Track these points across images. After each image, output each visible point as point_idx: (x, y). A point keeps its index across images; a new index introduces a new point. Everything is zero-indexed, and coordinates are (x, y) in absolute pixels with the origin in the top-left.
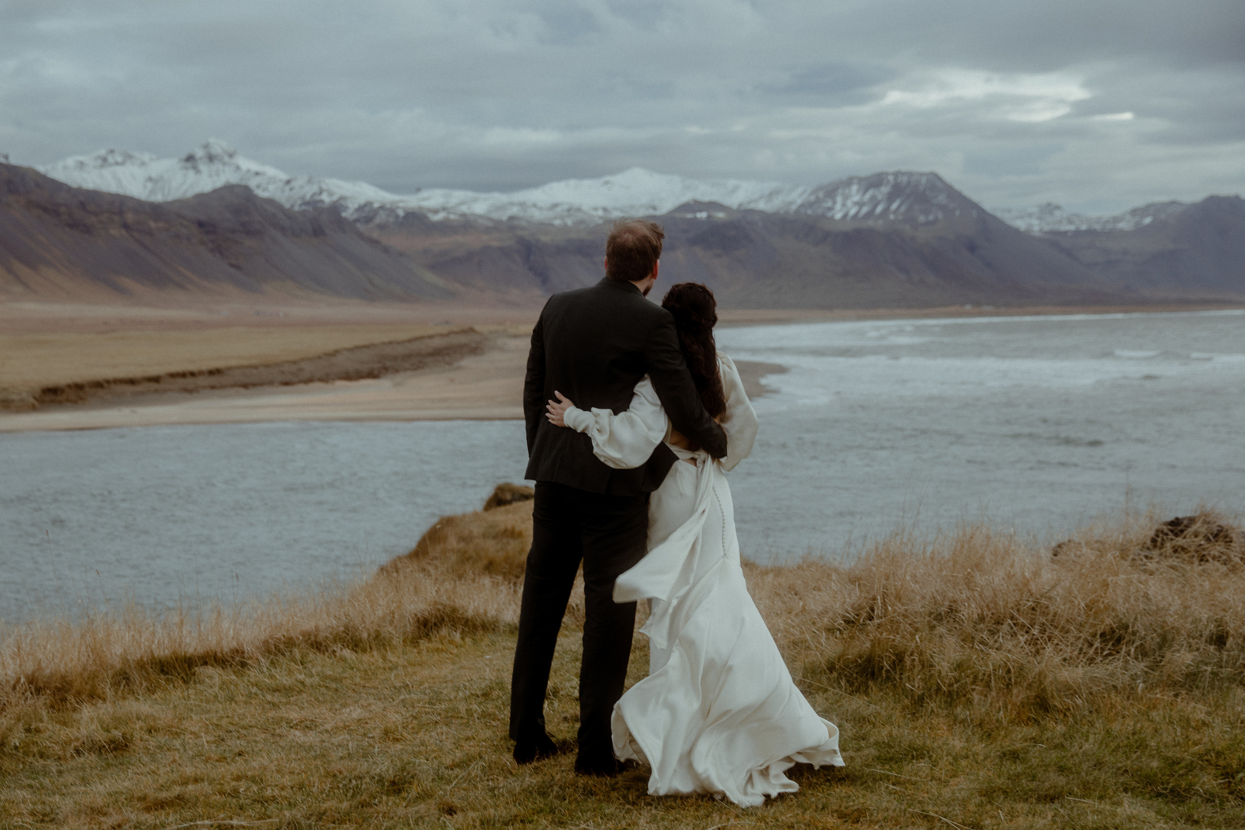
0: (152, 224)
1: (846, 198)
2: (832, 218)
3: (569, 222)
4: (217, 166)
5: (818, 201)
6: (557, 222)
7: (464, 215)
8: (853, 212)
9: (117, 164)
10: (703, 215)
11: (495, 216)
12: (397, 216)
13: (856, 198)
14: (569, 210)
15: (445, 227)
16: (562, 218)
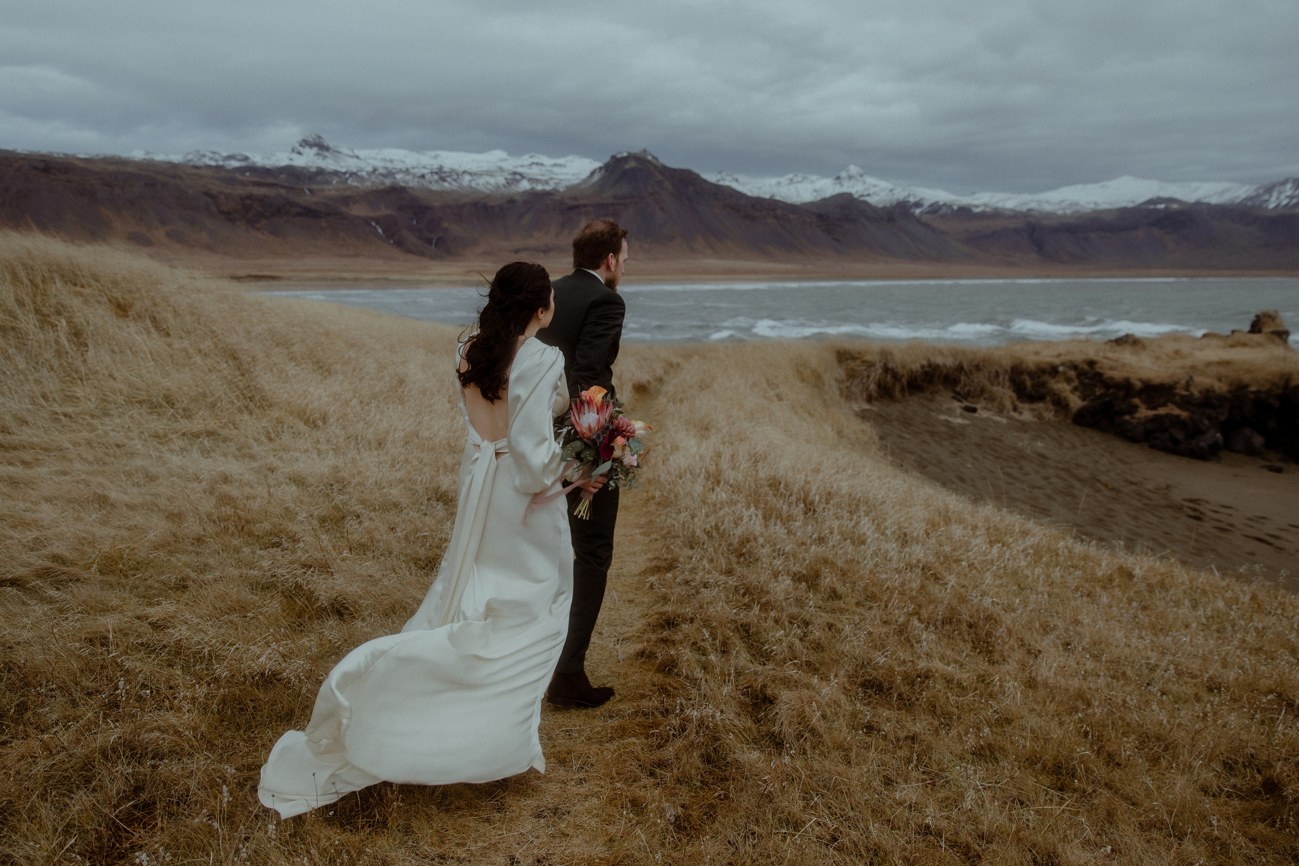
0: (791, 216)
1: (1280, 193)
2: (1266, 208)
3: (1068, 212)
4: (852, 182)
5: (1258, 196)
6: (1060, 212)
7: (996, 209)
8: (1284, 202)
9: (798, 182)
10: (1162, 206)
11: (1018, 209)
12: (953, 210)
13: (1289, 193)
14: (1071, 204)
15: (983, 216)
16: (1064, 209)
